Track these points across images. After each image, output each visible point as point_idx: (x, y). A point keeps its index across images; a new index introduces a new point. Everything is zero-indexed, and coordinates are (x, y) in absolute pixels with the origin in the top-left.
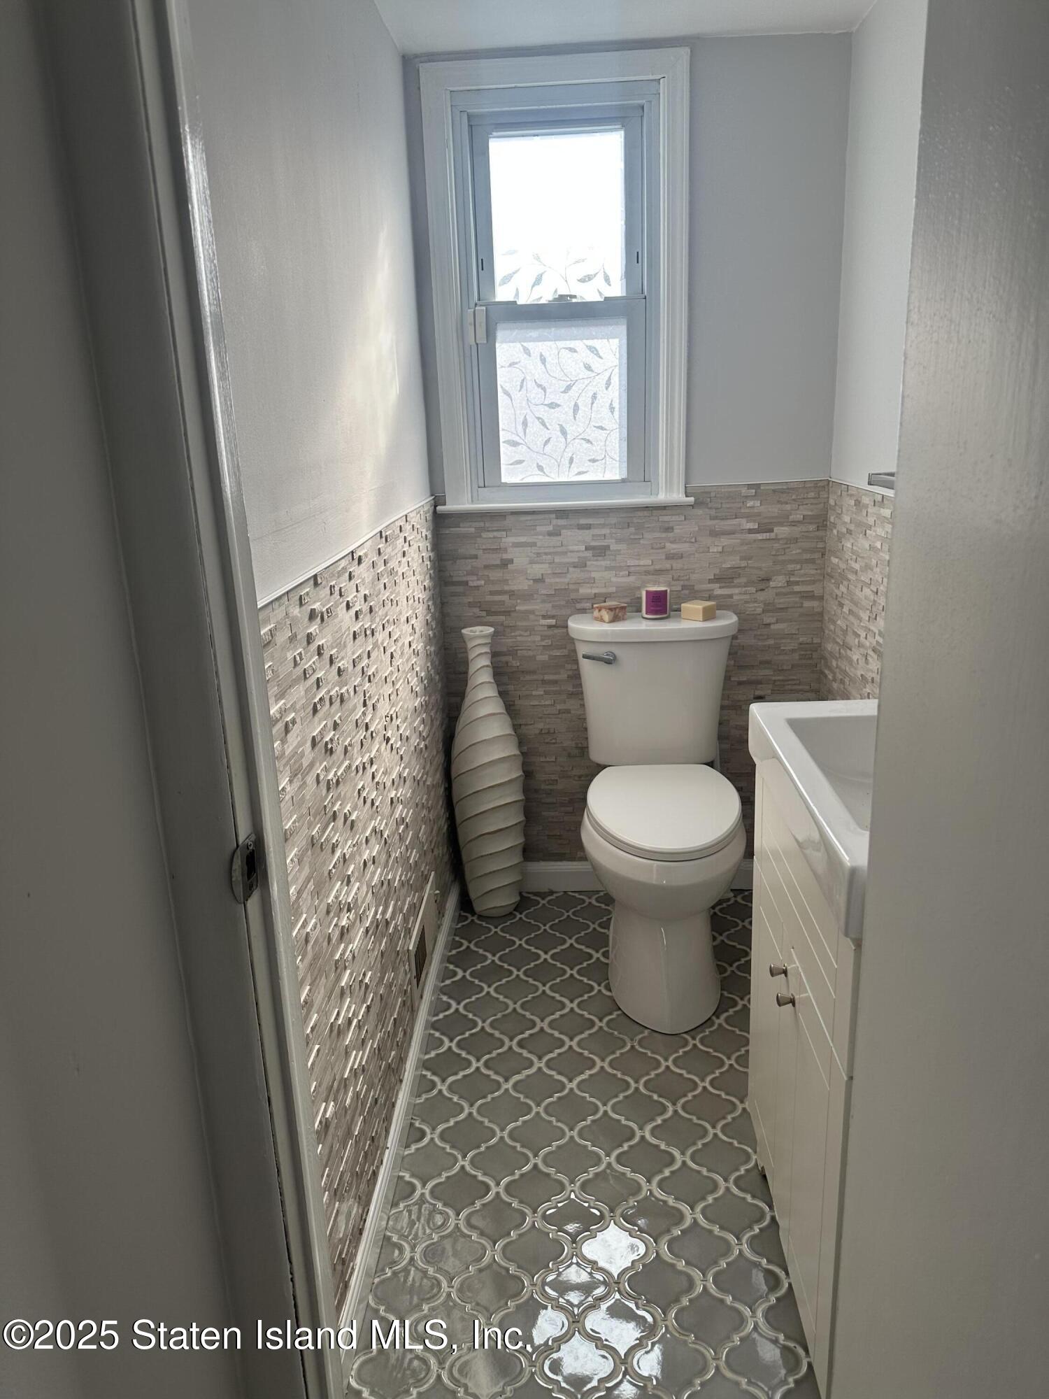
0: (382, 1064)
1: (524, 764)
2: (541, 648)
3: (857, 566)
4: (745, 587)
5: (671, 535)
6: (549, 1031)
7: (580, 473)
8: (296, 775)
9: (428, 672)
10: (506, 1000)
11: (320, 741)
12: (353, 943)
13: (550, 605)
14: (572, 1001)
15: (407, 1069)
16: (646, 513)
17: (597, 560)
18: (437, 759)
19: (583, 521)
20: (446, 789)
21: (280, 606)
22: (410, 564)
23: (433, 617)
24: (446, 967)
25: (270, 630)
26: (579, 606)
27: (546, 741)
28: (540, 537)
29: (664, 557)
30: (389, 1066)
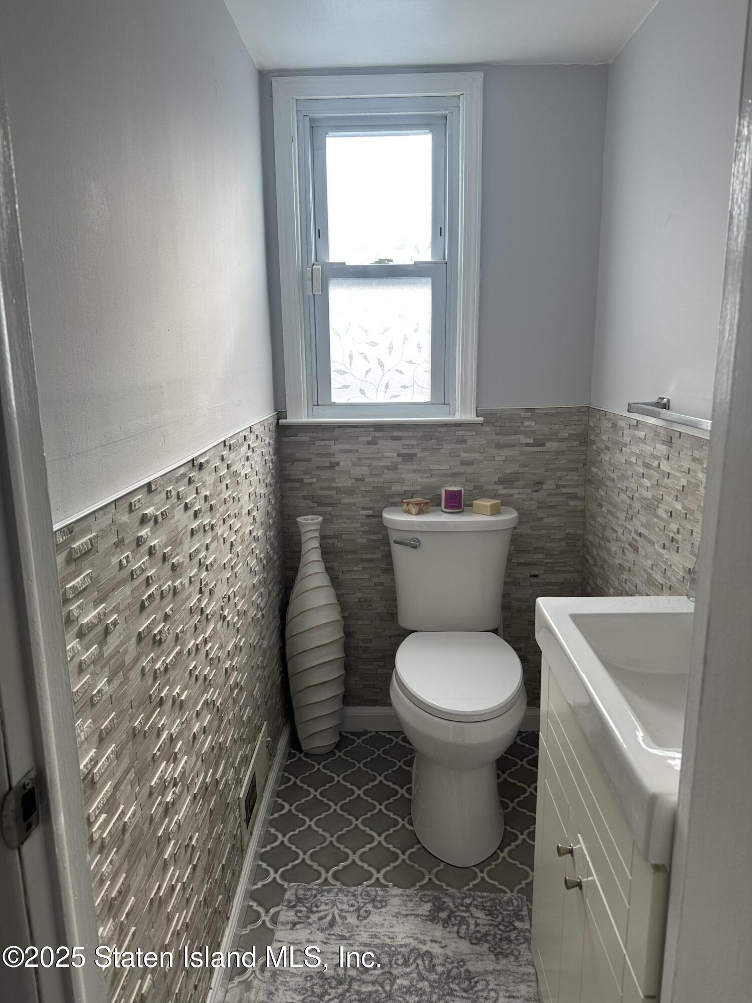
0: (208, 912)
1: (345, 626)
2: (361, 533)
3: (614, 476)
4: (523, 488)
5: (464, 446)
6: (360, 863)
7: (393, 396)
8: (117, 673)
9: (268, 553)
10: (324, 833)
11: (147, 635)
12: (179, 815)
13: (369, 499)
14: (380, 835)
15: (235, 905)
16: (445, 429)
17: (406, 465)
18: (272, 625)
19: (395, 434)
20: (281, 647)
21: (104, 515)
22: (253, 466)
23: (274, 508)
24: (276, 801)
25: (90, 540)
26: (391, 500)
27: (363, 607)
28: (362, 446)
29: (459, 463)
30: (216, 911)
